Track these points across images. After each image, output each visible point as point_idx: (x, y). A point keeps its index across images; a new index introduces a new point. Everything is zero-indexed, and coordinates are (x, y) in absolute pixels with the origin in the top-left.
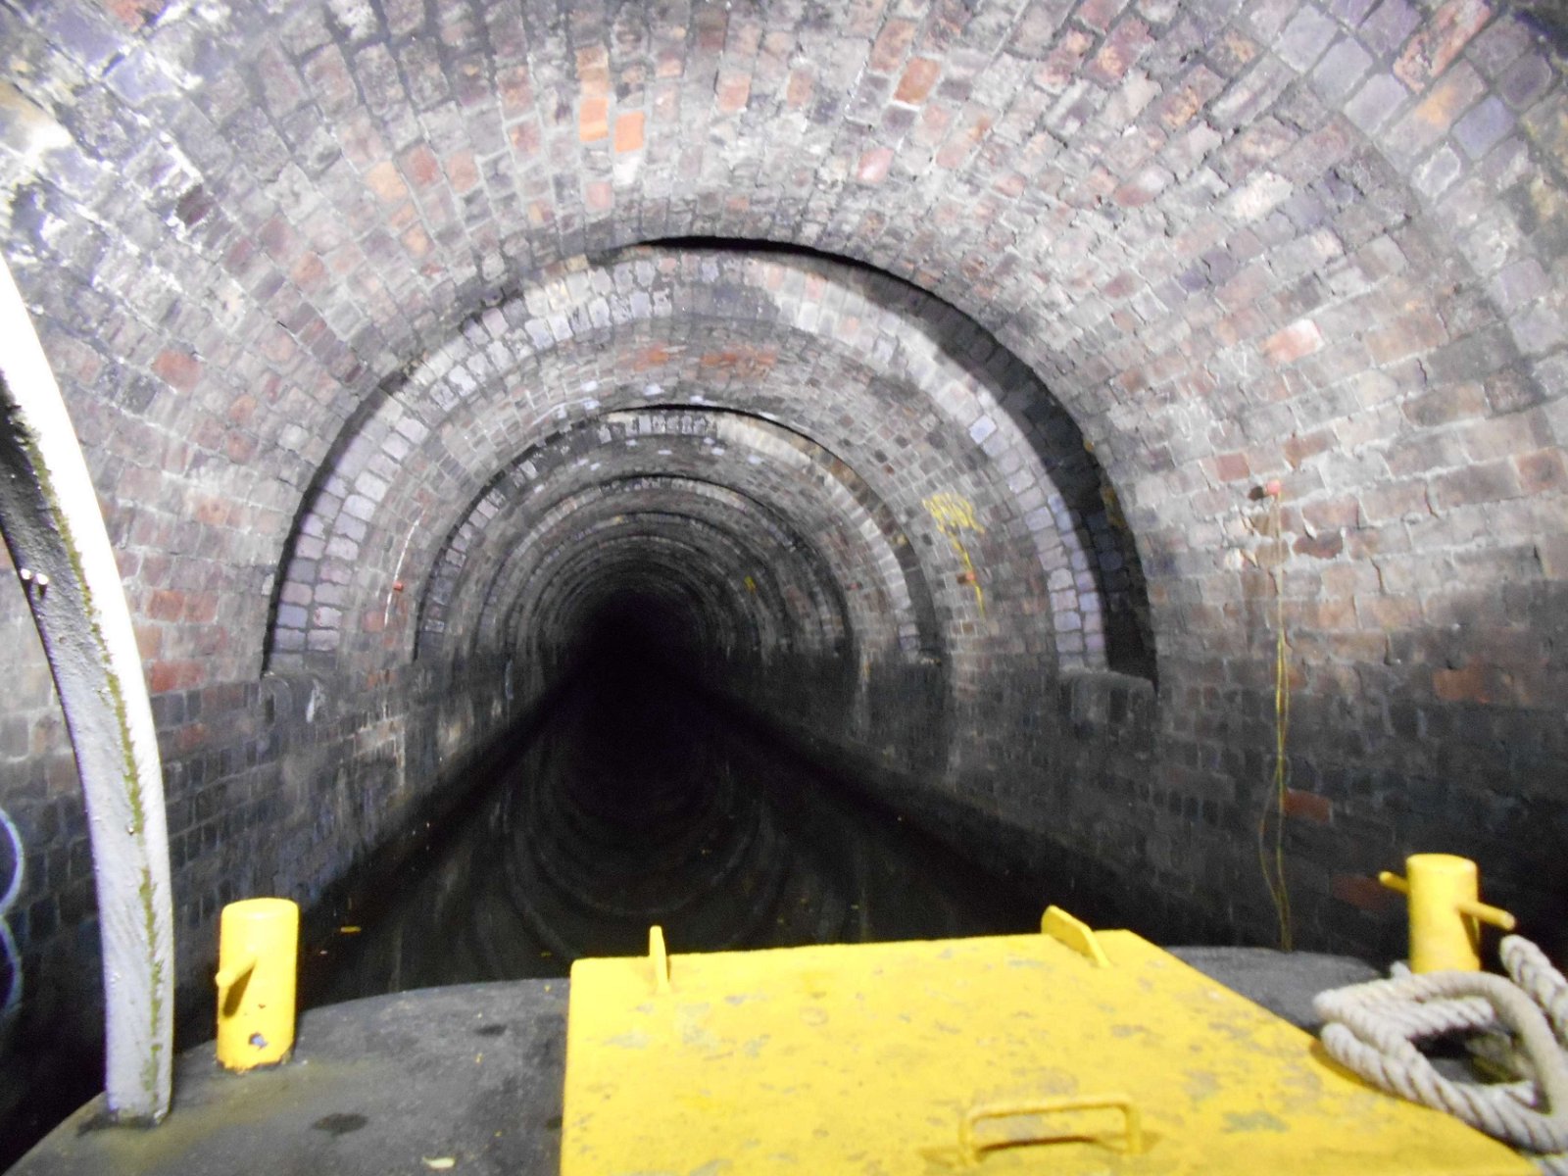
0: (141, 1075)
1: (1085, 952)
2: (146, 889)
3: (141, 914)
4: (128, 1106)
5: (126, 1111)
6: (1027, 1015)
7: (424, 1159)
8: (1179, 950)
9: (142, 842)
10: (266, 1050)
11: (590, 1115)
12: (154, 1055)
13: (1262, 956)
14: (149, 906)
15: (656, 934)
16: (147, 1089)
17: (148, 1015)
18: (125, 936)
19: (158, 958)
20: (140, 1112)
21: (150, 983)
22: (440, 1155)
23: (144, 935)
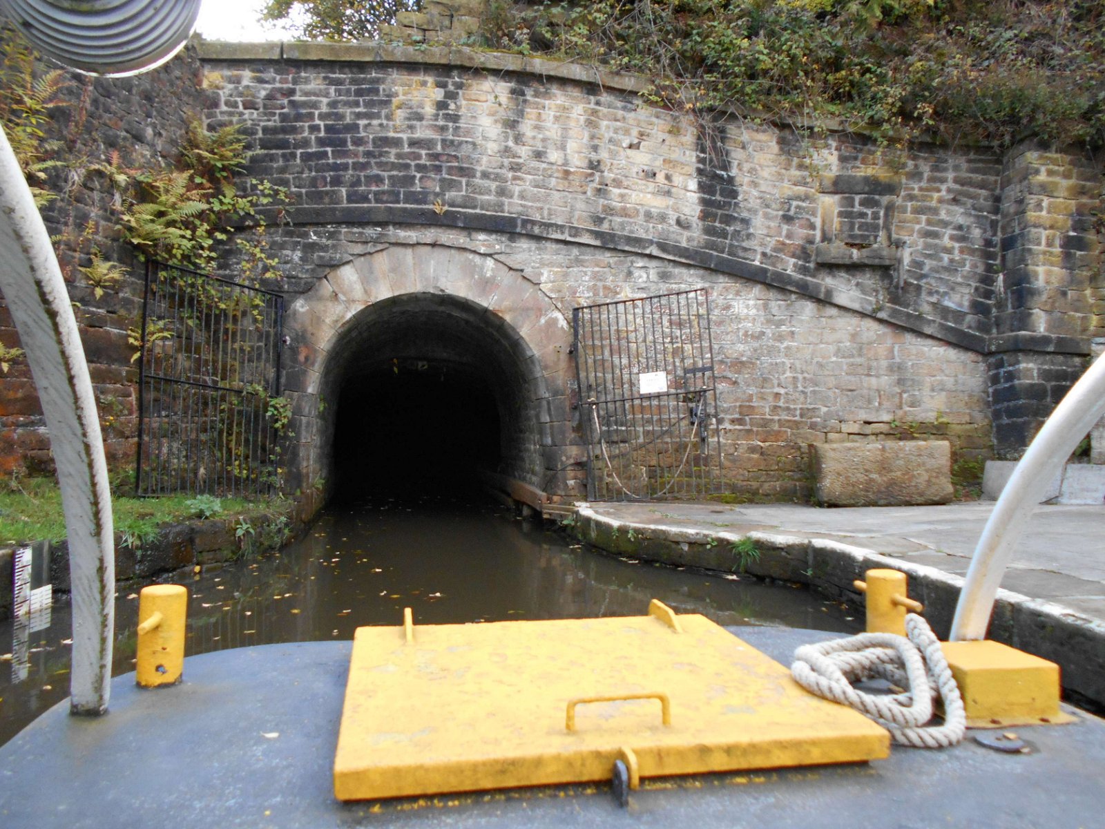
0: (92, 683)
1: (670, 625)
2: (101, 570)
3: (97, 585)
4: (84, 703)
5: (83, 706)
6: (626, 658)
7: (262, 733)
8: (733, 628)
9: (100, 542)
10: (166, 675)
11: (359, 706)
12: (101, 672)
13: (785, 631)
14: (102, 581)
15: (408, 612)
16: (96, 692)
17: (98, 647)
18: (87, 599)
19: (106, 611)
20: (91, 706)
21: (100, 627)
22: (271, 731)
23: (98, 597)
